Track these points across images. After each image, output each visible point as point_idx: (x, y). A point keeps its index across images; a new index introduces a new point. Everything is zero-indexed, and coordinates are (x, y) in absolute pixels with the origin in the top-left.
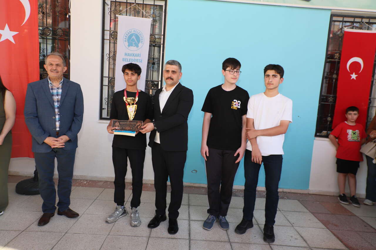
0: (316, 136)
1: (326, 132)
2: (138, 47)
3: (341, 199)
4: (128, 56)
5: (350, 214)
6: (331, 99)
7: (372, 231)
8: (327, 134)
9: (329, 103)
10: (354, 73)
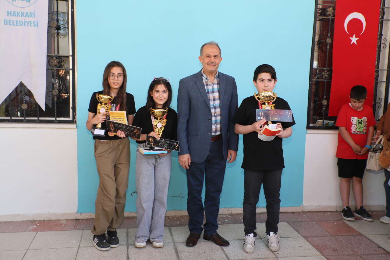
0: (308, 127)
1: (322, 121)
2: (29, 2)
3: (345, 215)
4: (13, 16)
5: (355, 234)
6: (325, 74)
7: (379, 253)
8: (323, 124)
9: (324, 80)
10: (354, 36)
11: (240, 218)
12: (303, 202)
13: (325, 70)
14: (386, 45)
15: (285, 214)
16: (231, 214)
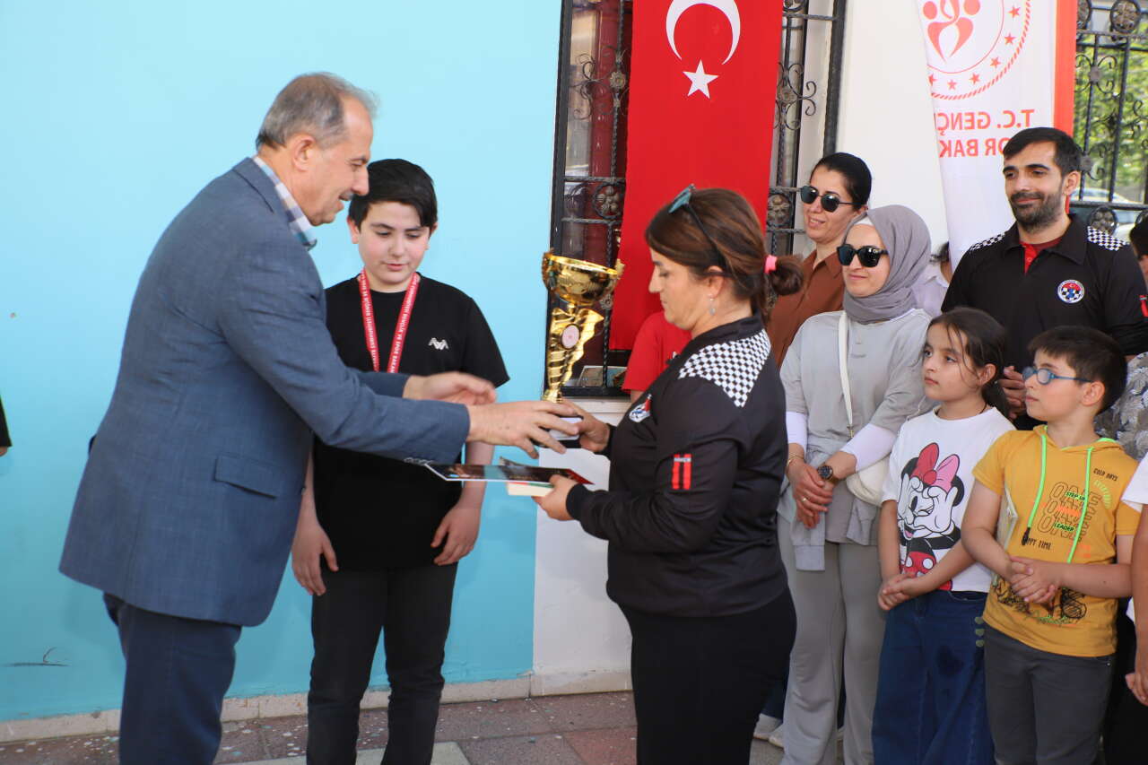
6: (609, 200)
8: (605, 379)
9: (605, 222)
10: (700, 67)
11: (288, 734)
12: (535, 661)
13: (609, 185)
14: (813, 103)
15: (464, 710)
16: (258, 718)
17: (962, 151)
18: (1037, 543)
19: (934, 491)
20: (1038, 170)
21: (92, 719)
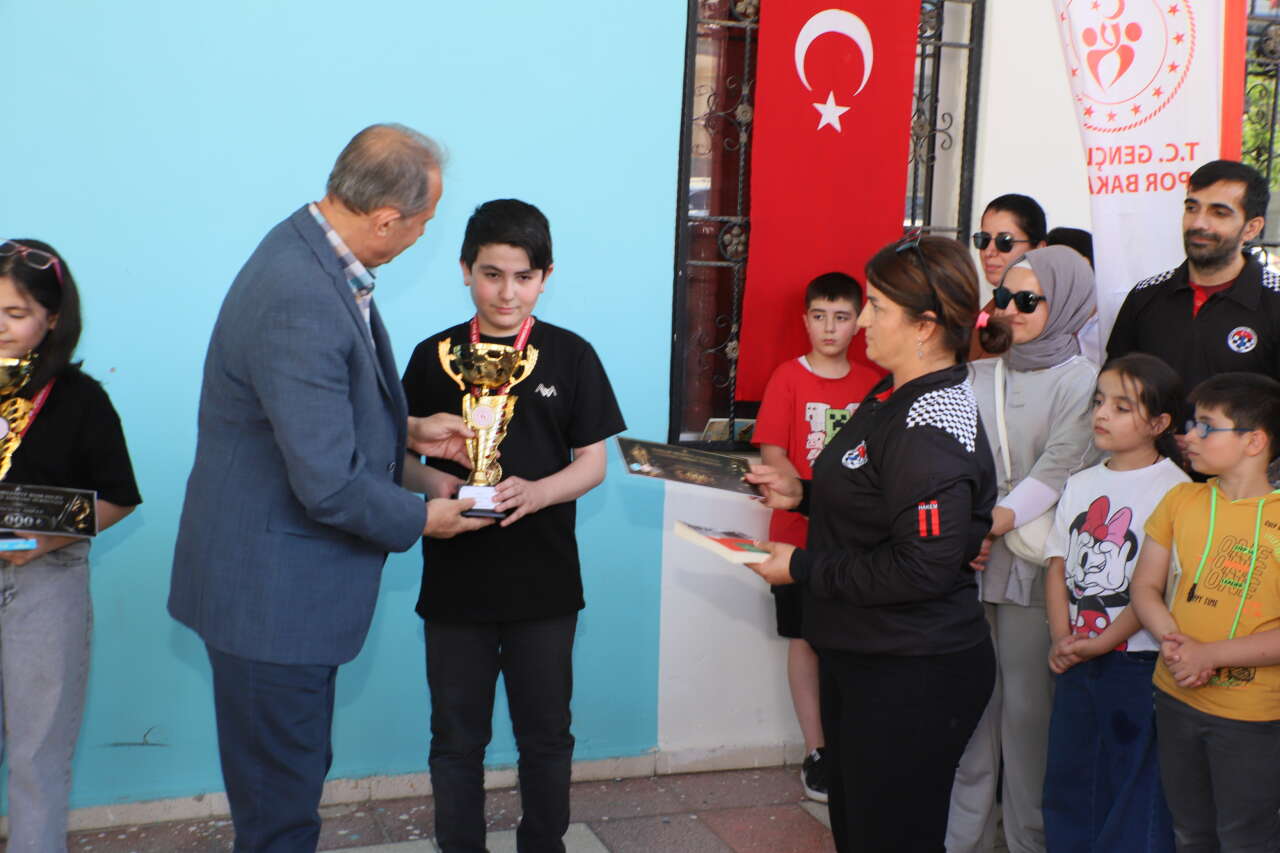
1: (727, 420)
3: (811, 783)
6: (735, 241)
8: (732, 432)
9: (732, 264)
10: (831, 98)
11: (404, 817)
12: (660, 736)
13: (735, 225)
14: (950, 137)
15: (588, 790)
16: (369, 800)
17: (1120, 186)
18: (1203, 600)
19: (1106, 546)
20: (1222, 210)
21: (195, 803)
